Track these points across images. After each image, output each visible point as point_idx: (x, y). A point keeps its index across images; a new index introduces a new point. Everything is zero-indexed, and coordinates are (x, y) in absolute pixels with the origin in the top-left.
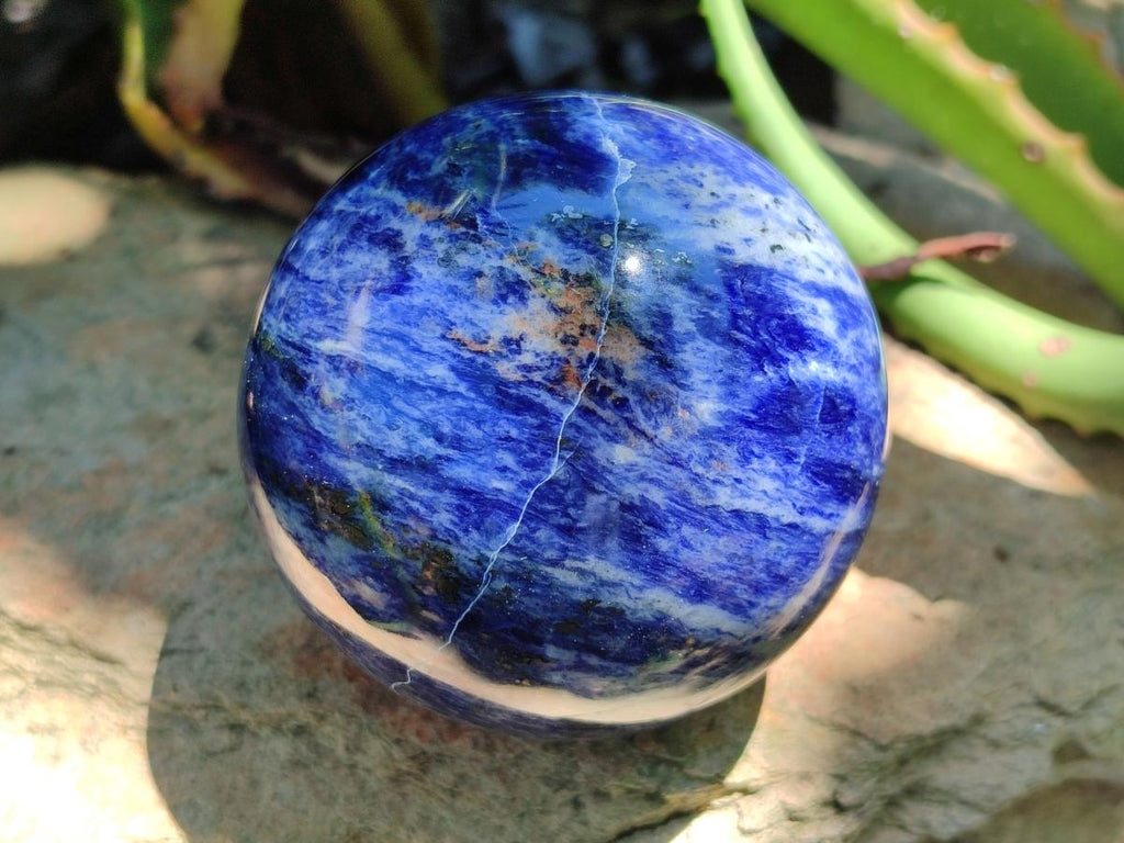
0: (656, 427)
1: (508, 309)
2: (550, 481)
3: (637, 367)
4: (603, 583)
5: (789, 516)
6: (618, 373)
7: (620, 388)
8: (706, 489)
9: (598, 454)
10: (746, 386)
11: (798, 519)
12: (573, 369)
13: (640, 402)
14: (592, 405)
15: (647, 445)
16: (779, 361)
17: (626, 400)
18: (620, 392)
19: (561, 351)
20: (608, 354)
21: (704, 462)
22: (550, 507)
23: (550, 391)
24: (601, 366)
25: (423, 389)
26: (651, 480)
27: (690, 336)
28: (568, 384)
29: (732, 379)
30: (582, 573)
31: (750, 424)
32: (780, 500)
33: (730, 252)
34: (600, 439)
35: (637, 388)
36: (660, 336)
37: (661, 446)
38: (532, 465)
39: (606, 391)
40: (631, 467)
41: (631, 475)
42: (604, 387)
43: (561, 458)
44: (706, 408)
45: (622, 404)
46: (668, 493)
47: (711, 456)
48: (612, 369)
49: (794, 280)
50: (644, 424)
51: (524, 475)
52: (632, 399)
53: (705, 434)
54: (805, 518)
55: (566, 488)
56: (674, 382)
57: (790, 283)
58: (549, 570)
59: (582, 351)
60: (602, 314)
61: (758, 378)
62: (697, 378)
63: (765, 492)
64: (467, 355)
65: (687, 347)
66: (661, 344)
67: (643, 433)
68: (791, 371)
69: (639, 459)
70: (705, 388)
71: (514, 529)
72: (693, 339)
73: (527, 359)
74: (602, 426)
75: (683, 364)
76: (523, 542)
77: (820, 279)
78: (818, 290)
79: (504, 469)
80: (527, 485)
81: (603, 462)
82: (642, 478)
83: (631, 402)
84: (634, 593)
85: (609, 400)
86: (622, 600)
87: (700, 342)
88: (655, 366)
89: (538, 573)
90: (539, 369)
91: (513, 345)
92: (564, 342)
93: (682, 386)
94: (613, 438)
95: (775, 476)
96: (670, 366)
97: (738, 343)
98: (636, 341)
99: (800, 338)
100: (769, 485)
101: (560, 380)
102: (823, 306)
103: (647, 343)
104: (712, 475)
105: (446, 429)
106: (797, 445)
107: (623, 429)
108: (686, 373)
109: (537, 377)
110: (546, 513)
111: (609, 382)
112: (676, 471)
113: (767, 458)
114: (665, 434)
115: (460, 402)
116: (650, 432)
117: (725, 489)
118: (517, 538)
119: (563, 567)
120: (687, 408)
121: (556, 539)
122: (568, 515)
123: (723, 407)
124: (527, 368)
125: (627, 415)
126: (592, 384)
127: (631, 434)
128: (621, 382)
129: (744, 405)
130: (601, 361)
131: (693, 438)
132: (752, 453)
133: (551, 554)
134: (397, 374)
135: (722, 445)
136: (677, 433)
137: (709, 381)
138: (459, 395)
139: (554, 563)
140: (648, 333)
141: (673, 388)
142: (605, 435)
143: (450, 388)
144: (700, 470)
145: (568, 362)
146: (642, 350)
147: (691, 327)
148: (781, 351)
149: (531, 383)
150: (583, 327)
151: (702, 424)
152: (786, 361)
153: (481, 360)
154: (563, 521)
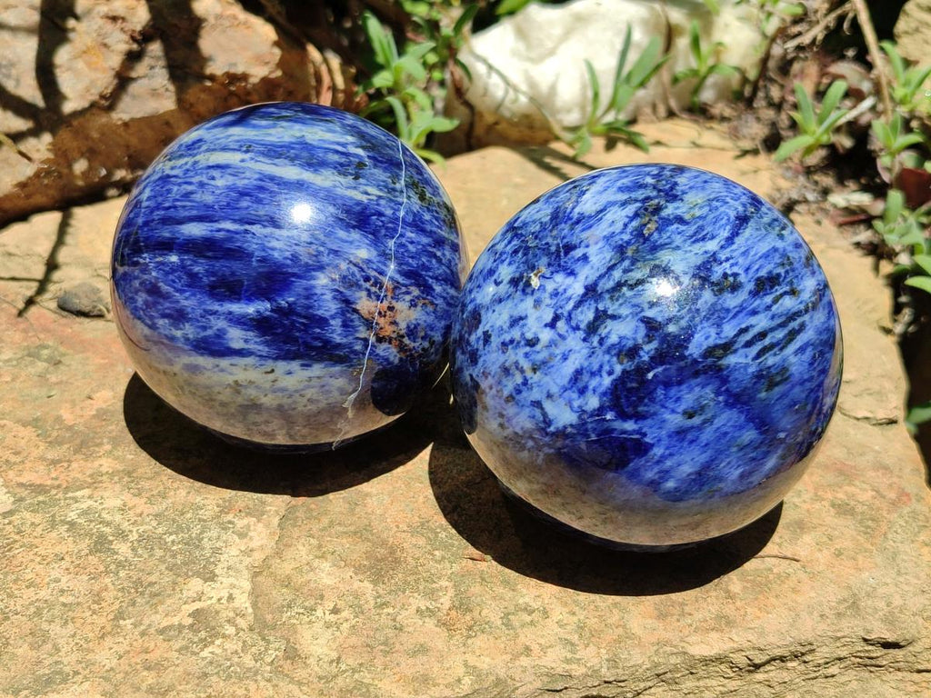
0: (348, 269)
1: (414, 322)
2: (393, 238)
3: (360, 298)
4: (355, 188)
5: (256, 229)
6: (369, 294)
7: (369, 287)
8: (316, 239)
9: (375, 253)
10: (299, 295)
11: (248, 227)
12: (389, 294)
13: (358, 281)
14: (380, 277)
15: (352, 259)
16: (278, 310)
17: (365, 281)
18: (367, 285)
19: (394, 303)
20: (375, 303)
21: (320, 253)
22: (390, 225)
23: (398, 283)
24: (378, 297)
25: (443, 280)
26: (347, 242)
27: (333, 317)
28: (392, 286)
29: (308, 298)
30: (367, 193)
31: (294, 275)
32: (266, 237)
33: (302, 365)
34: (375, 261)
35: (360, 287)
36: (349, 315)
37: (345, 260)
38: (402, 245)
39: (375, 284)
40: (358, 247)
41: (358, 244)
42: (376, 286)
43: (391, 250)
44: (322, 281)
45: (367, 279)
46: (337, 236)
47: (316, 256)
48: (373, 296)
49: (260, 356)
50: (355, 269)
51: (404, 240)
52: (362, 282)
53: (321, 268)
54: (242, 228)
55: (385, 235)
56: (341, 293)
57: (264, 354)
58: (381, 194)
59: (385, 304)
60: (377, 324)
61: (291, 299)
62: (329, 296)
63: (278, 240)
64: (429, 297)
65: (335, 311)
66: (348, 311)
67: (355, 265)
68: (269, 306)
69: (355, 252)
70: (323, 291)
71: (402, 214)
72: (331, 316)
73: (408, 298)
74: (375, 267)
75: (336, 302)
76: (396, 207)
77: (236, 360)
78: (240, 353)
79: (412, 243)
80: (402, 236)
81: (372, 249)
82: (351, 242)
83: (362, 279)
84: (338, 184)
85: (373, 280)
86: (341, 179)
87: (327, 315)
88: (352, 299)
89: (385, 193)
90: (403, 293)
91: (413, 304)
92: (393, 308)
93: (337, 291)
94: (369, 261)
95: (273, 249)
96: (343, 301)
97: (305, 317)
98: (361, 312)
99: (259, 325)
100: (274, 244)
101: (395, 288)
102: (237, 345)
103: (355, 311)
104: (314, 247)
105: (434, 261)
106: (260, 267)
107: (364, 266)
108: (334, 298)
109: (404, 289)
110: (391, 222)
111: (373, 289)
112: (335, 248)
113: (280, 258)
114: (344, 266)
115: (431, 274)
116: (351, 266)
117: (305, 240)
118: (399, 210)
119: (377, 196)
120: (333, 280)
121: (383, 209)
122: (382, 221)
123: (312, 282)
124: (408, 293)
125: (364, 274)
126: (381, 288)
127: (361, 265)
128: (368, 290)
129: (300, 285)
130: (378, 300)
131: (328, 265)
132: (291, 260)
133: (383, 202)
134: (449, 286)
135: (311, 262)
136: (337, 266)
137: (322, 295)
138: (431, 278)
139: (380, 197)
140: (355, 316)
141: (342, 289)
142: (373, 263)
143: (434, 281)
144: (322, 249)
145: (392, 298)
146: (358, 307)
147: (332, 322)
148: (276, 315)
149: (406, 286)
150: (385, 316)
151: (323, 273)
152: (272, 311)
153: (425, 296)
154: (383, 219)
